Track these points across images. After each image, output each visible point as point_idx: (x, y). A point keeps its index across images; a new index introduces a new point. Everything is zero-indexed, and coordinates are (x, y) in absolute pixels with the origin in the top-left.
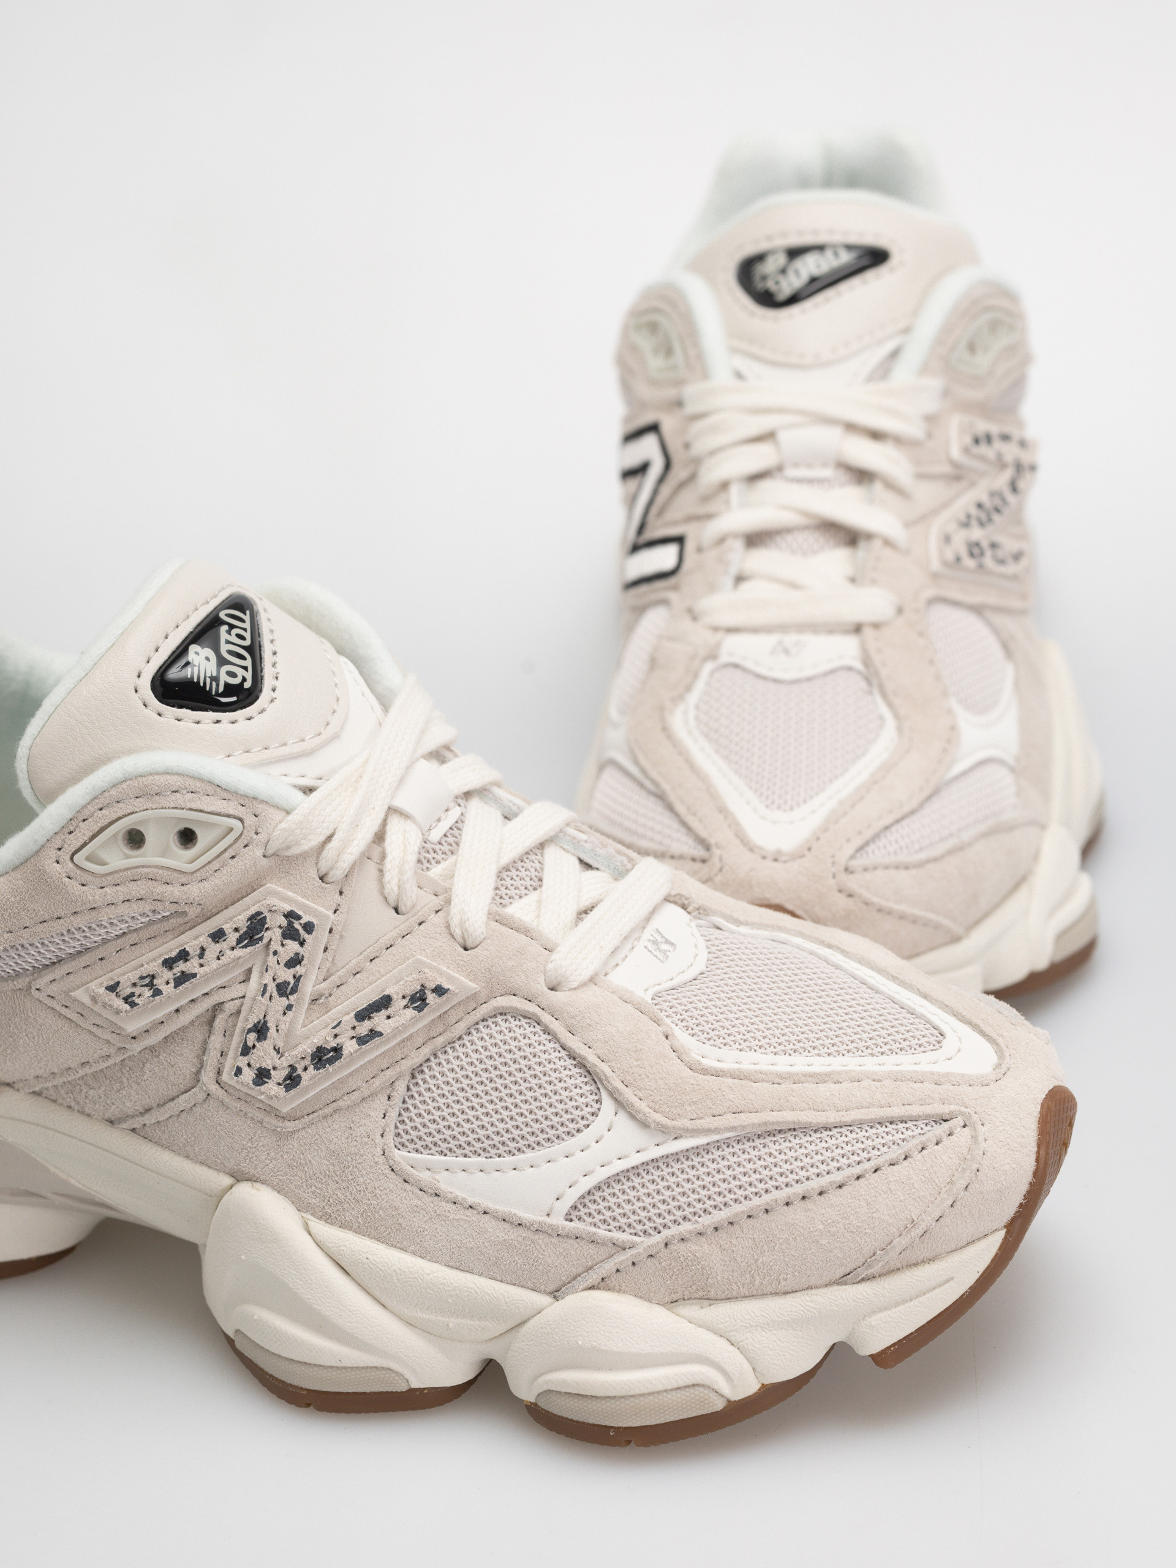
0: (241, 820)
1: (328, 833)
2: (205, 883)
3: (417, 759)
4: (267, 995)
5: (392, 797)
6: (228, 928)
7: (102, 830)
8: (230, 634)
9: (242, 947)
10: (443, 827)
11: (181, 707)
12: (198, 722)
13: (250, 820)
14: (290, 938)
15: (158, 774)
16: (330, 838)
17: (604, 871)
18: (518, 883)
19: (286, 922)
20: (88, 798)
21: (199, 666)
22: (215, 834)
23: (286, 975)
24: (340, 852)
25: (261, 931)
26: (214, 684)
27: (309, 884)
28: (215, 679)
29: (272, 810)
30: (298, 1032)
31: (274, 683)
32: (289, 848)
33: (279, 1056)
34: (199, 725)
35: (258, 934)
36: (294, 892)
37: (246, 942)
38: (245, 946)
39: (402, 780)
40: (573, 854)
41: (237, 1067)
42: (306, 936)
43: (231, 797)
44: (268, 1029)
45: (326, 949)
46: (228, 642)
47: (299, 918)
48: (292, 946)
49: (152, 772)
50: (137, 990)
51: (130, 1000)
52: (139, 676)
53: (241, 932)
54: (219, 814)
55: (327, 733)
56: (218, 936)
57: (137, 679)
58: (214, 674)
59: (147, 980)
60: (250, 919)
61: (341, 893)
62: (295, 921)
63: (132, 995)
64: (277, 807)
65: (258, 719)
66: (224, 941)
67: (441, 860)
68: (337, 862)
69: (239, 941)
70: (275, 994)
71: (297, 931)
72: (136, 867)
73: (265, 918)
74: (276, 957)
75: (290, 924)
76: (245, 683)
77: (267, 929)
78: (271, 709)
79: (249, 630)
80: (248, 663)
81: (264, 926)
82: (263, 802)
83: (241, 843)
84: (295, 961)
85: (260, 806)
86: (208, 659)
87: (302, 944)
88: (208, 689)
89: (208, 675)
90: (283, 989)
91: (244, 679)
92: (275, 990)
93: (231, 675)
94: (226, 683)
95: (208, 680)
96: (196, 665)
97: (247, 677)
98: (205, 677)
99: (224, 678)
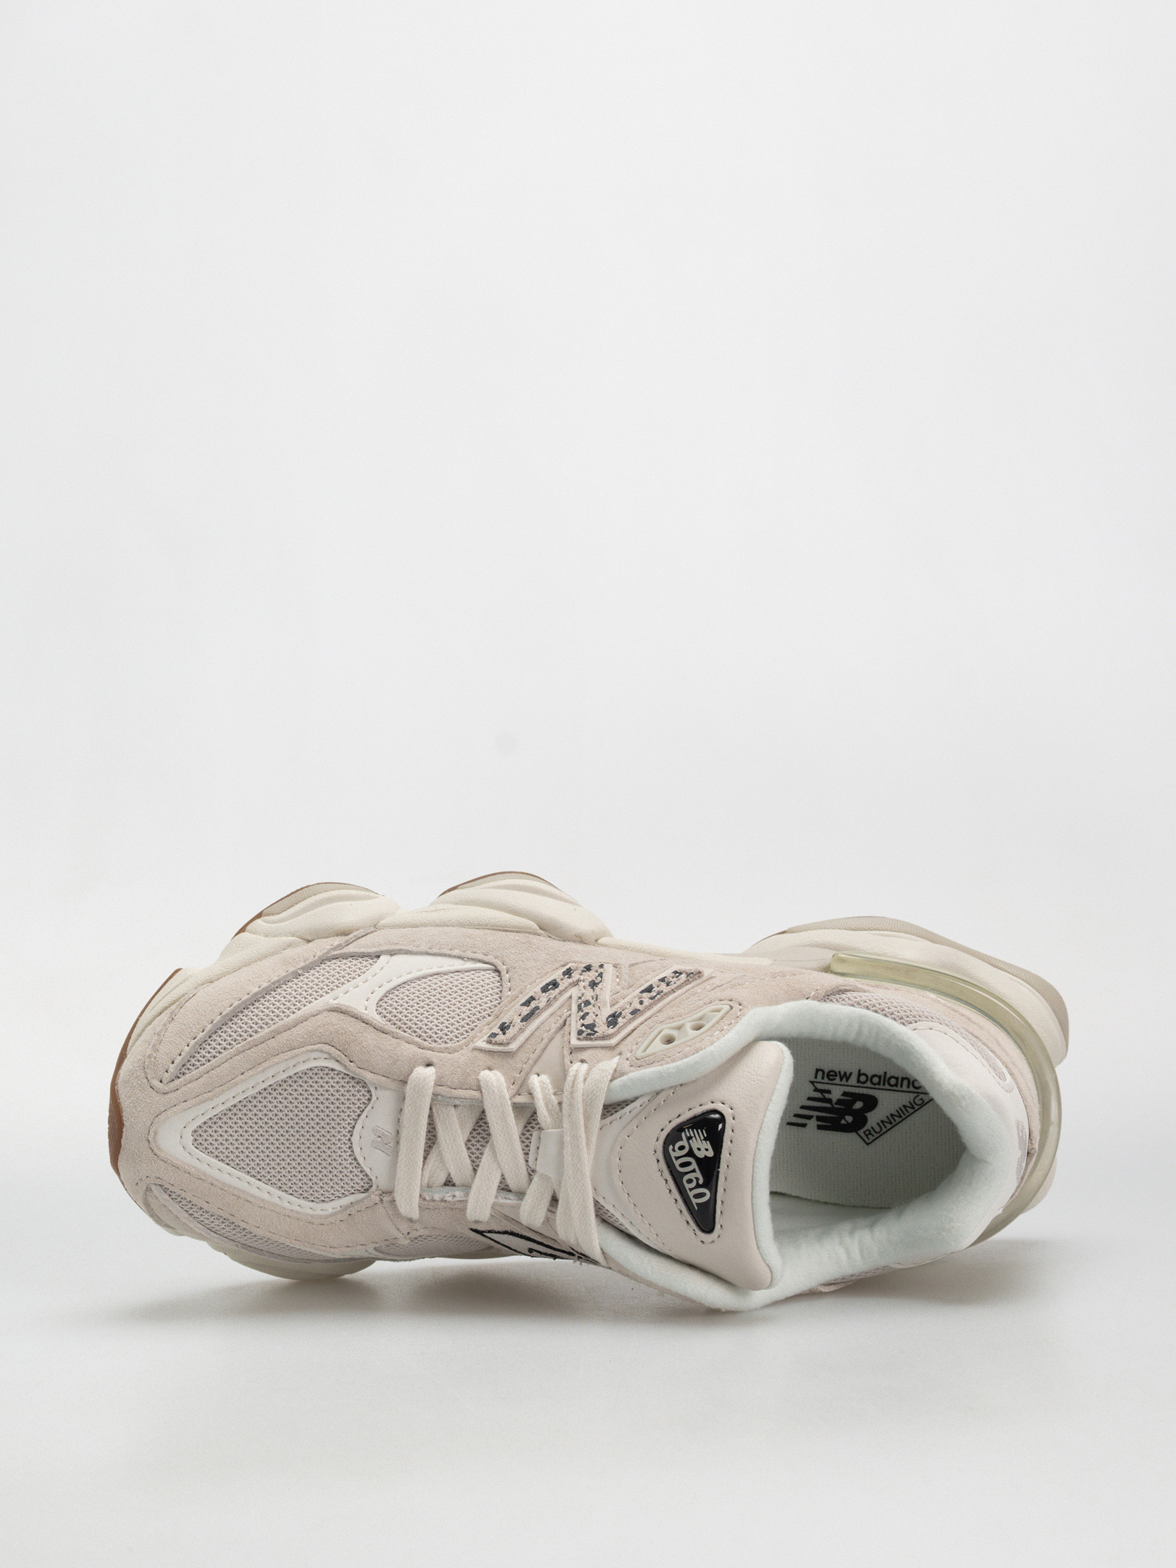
8: (696, 1178)
21: (702, 1140)
26: (689, 1136)
28: (689, 1138)
31: (660, 1168)
58: (691, 1141)
65: (658, 1133)
76: (673, 1147)
78: (654, 1142)
79: (689, 1191)
80: (677, 1163)
86: (699, 1149)
88: (691, 1130)
89: (694, 1139)
91: (674, 1149)
93: (682, 1148)
94: (682, 1140)
95: (692, 1135)
96: (704, 1142)
97: (673, 1155)
98: (695, 1136)
99: (684, 1143)
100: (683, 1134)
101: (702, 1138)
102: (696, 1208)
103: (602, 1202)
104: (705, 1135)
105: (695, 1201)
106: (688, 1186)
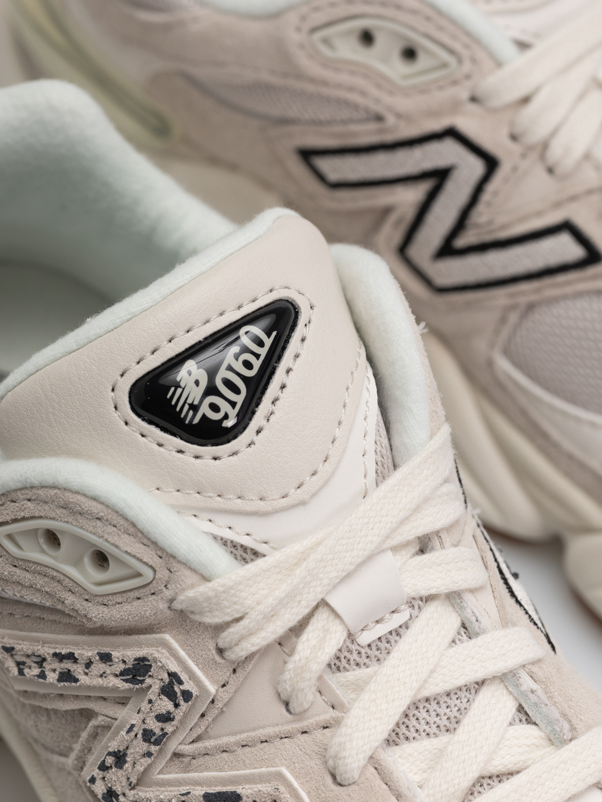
0: (155, 571)
1: (237, 615)
2: (105, 609)
3: (383, 551)
4: (133, 734)
5: (327, 594)
6: (116, 654)
7: (24, 519)
8: (237, 359)
9: (124, 680)
10: (381, 630)
11: (150, 422)
12: (160, 445)
13: (162, 574)
14: (167, 696)
15: (84, 495)
16: (238, 620)
17: (541, 729)
18: (433, 719)
19: (168, 680)
20: (19, 485)
21: (184, 389)
22: (123, 572)
23: (155, 726)
24: (242, 638)
25: (144, 676)
26: (191, 413)
27: (204, 652)
28: (194, 408)
29: (187, 572)
30: (153, 777)
31: (264, 422)
32: (192, 612)
33: (130, 788)
34: (161, 449)
35: (140, 676)
36: (187, 653)
37: (128, 677)
38: (126, 681)
39: (348, 576)
40: (516, 699)
41: (93, 776)
42: (182, 702)
43: (150, 545)
44: (125, 762)
45: (203, 715)
46: (230, 368)
47: (180, 682)
48: (166, 705)
49: (81, 492)
50: (28, 661)
51: (21, 667)
52: (122, 375)
53: (127, 667)
54: (134, 556)
55: (295, 495)
56: (106, 658)
57: (119, 378)
58: (196, 403)
59: (38, 660)
60: (136, 660)
61: (234, 671)
62: (175, 683)
63: (24, 663)
64: (194, 570)
65: (226, 461)
66: (110, 665)
67: (362, 665)
68: (236, 645)
69: (122, 674)
70: (140, 736)
71: (176, 693)
72: (46, 566)
73: (150, 666)
74: (150, 705)
75: (171, 684)
76: (225, 422)
77: (150, 676)
78: (246, 453)
79: (262, 358)
80: (239, 399)
81: (147, 673)
82: (179, 562)
83: (147, 590)
84: (165, 718)
85: (176, 565)
86: (197, 383)
87: (177, 706)
88: (182, 416)
89: (189, 401)
90: (147, 735)
91: (226, 417)
92: (141, 732)
93: (215, 408)
94: (204, 416)
95: (187, 407)
96: (182, 385)
97: (233, 413)
98: (185, 402)
99: (205, 409)
100: (196, 420)
101: (179, 391)
102: (274, 333)
103: (372, 475)
104: (173, 389)
105: (268, 342)
106: (257, 364)
